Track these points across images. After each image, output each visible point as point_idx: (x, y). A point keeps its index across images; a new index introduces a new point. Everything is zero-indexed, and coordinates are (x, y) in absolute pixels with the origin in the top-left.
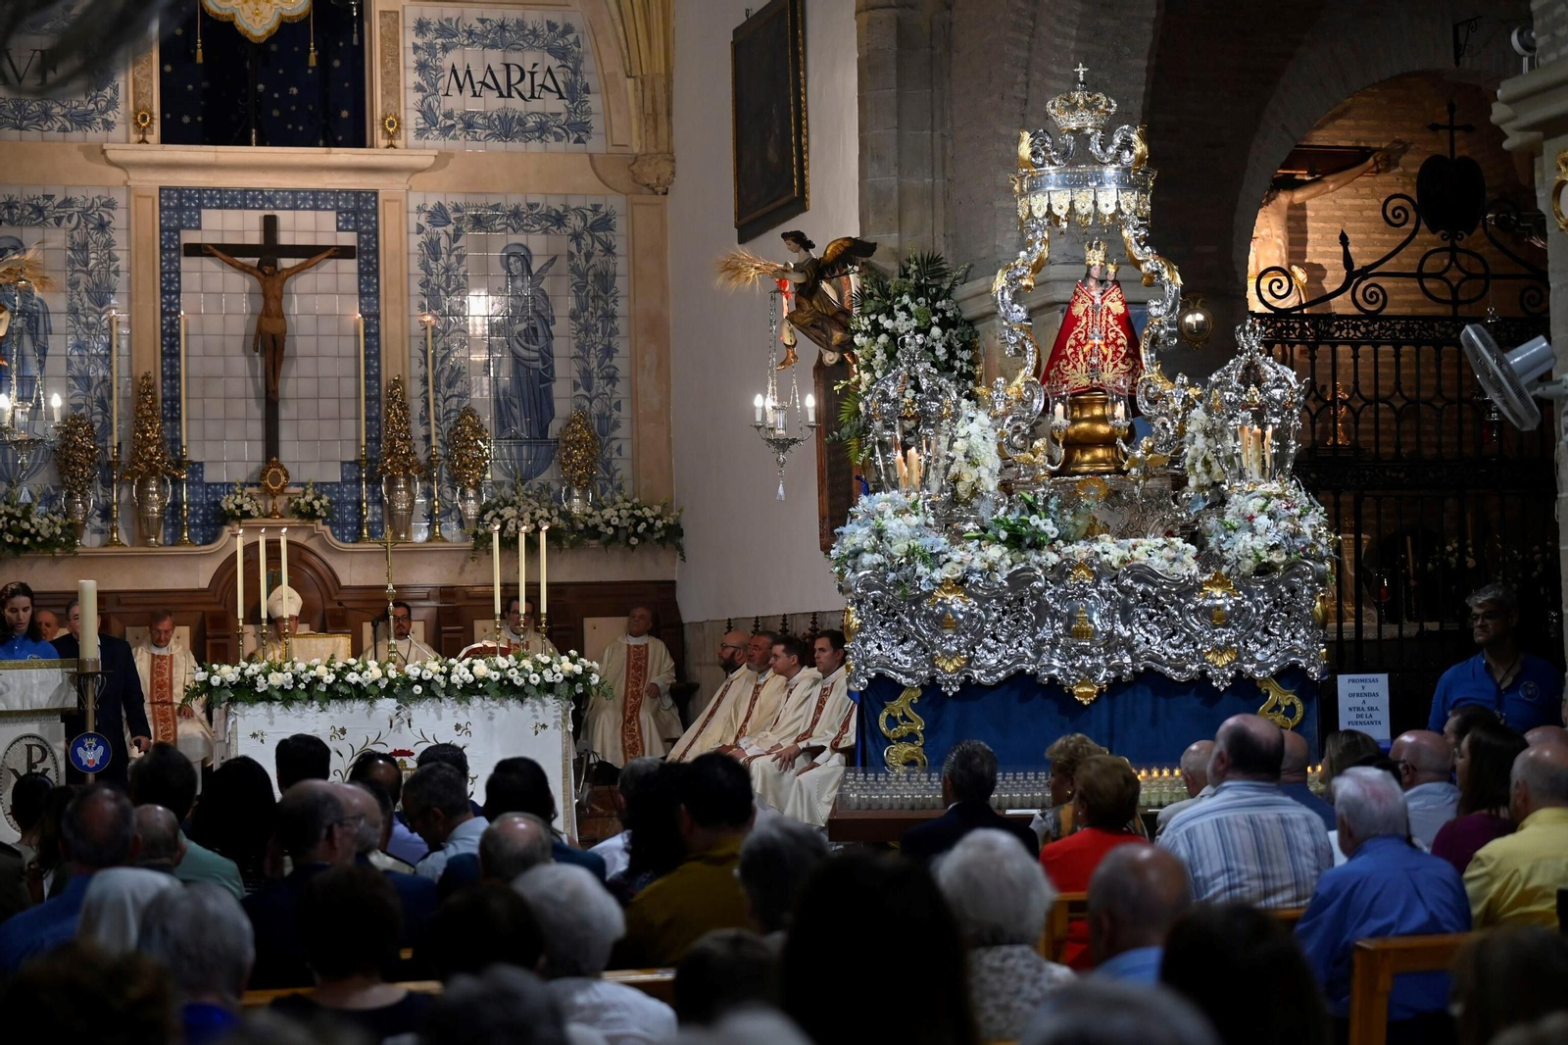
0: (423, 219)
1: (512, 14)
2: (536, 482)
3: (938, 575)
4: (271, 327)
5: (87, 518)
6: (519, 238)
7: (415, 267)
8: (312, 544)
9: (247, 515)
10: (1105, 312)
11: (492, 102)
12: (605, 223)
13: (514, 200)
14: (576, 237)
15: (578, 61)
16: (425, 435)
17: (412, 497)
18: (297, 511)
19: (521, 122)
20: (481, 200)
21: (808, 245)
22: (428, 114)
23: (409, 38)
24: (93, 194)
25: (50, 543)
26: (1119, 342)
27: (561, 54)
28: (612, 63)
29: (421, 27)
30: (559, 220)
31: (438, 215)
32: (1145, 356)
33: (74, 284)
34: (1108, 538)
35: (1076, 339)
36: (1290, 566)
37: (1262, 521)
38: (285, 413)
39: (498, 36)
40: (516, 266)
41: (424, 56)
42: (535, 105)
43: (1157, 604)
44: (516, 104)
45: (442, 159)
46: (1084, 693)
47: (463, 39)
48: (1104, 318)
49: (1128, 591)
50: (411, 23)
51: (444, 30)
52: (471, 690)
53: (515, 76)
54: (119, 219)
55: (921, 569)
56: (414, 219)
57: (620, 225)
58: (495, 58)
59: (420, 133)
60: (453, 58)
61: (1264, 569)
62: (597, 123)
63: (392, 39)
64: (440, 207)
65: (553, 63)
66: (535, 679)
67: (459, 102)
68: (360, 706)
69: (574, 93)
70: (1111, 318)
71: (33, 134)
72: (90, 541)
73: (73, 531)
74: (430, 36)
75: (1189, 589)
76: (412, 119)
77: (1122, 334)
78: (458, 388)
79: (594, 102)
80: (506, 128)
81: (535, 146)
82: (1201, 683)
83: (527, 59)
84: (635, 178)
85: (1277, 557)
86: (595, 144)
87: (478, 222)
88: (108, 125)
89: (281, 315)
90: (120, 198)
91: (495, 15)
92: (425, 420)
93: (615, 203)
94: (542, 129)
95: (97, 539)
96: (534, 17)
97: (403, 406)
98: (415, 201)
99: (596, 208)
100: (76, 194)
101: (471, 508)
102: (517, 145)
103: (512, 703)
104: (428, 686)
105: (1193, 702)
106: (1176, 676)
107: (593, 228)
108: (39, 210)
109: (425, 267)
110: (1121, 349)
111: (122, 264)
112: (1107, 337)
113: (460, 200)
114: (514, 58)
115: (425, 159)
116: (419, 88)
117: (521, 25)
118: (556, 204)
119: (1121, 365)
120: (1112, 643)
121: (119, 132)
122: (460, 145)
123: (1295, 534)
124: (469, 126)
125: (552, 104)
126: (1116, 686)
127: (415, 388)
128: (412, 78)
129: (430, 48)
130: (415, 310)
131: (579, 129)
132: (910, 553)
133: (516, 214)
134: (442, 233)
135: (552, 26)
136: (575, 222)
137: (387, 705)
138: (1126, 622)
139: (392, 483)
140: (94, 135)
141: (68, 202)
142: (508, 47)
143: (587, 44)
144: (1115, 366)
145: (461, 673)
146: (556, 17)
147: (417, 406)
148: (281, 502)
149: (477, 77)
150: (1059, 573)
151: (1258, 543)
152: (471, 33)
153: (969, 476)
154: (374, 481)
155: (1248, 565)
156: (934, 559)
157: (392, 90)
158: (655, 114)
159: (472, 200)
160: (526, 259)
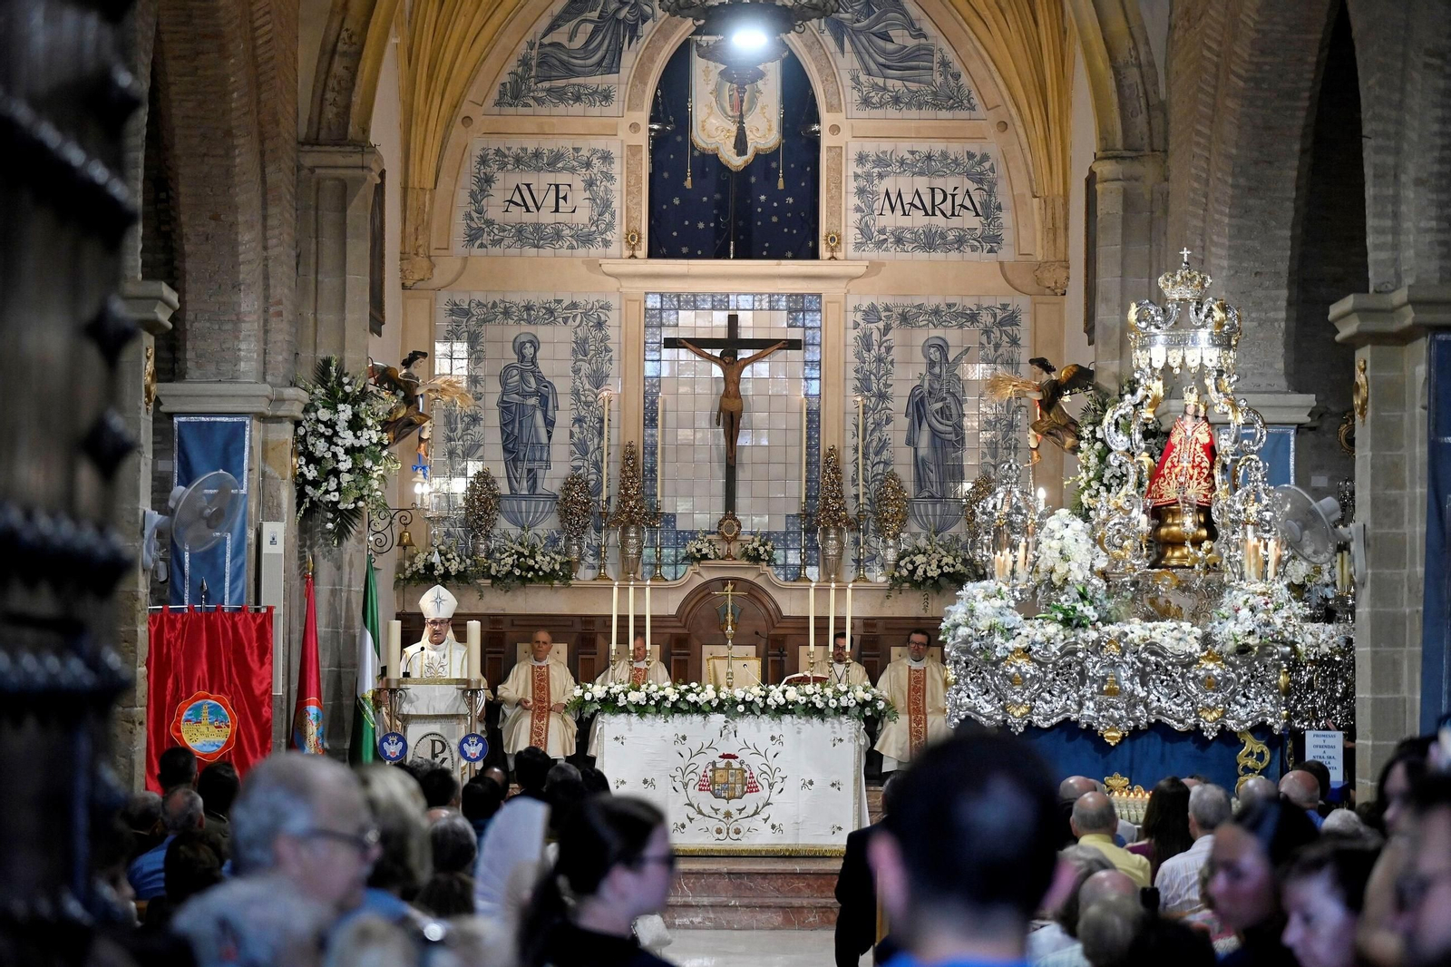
0: (859, 317)
1: (938, 147)
2: (947, 535)
3: (1011, 645)
4: (732, 405)
5: (582, 557)
6: (939, 332)
7: (851, 357)
8: (760, 581)
9: (705, 557)
10: (1194, 442)
11: (918, 220)
12: (1012, 320)
13: (933, 301)
14: (987, 332)
15: (993, 184)
16: (855, 494)
17: (841, 543)
18: (746, 555)
19: (943, 236)
20: (908, 301)
21: (1048, 369)
22: (865, 231)
23: (851, 168)
24: (593, 299)
25: (550, 576)
26: (1203, 465)
27: (979, 179)
28: (1022, 187)
29: (861, 159)
30: (973, 318)
31: (871, 313)
32: (1218, 477)
33: (576, 371)
34: (1137, 620)
35: (1172, 463)
36: (1262, 647)
37: (1245, 613)
38: (742, 475)
39: (927, 165)
40: (935, 355)
41: (862, 183)
42: (955, 222)
43: (1166, 672)
44: (939, 221)
45: (874, 268)
46: (1112, 737)
47: (896, 168)
48: (1193, 446)
49: (1146, 663)
50: (853, 155)
51: (881, 161)
52: (782, 710)
53: (939, 198)
54: (613, 318)
55: (998, 640)
56: (851, 317)
57: (1025, 320)
58: (922, 183)
59: (858, 246)
60: (888, 184)
61: (1243, 650)
62: (1007, 236)
63: (837, 170)
64: (873, 308)
65: (972, 186)
66: (833, 703)
67: (891, 220)
68: (697, 718)
69: (988, 211)
70: (1198, 446)
71: (548, 251)
72: (584, 575)
73: (570, 567)
74: (869, 166)
75: (1189, 662)
76: (851, 235)
77: (1206, 459)
78: (885, 455)
79: (1006, 218)
80: (930, 241)
81: (954, 255)
82: (1196, 733)
83: (949, 184)
84: (1038, 281)
85: (1251, 641)
86: (1006, 254)
87: (904, 318)
88: (606, 243)
89: (738, 396)
90: (614, 302)
91: (923, 147)
92: (854, 482)
93: (1021, 302)
94: (960, 241)
95: (590, 574)
96: (956, 149)
97: (836, 470)
98: (853, 301)
99: (1004, 307)
100: (580, 299)
101: (891, 555)
102: (938, 255)
103: (816, 721)
104: (749, 706)
105: (1190, 747)
106: (1177, 726)
107: (1001, 324)
108: (551, 312)
109: (858, 355)
110: (1204, 470)
111: (614, 354)
112: (1194, 461)
113: (890, 301)
114: (938, 183)
115: (859, 268)
116: (858, 209)
117: (944, 155)
118: (970, 304)
119: (1203, 483)
120: (1132, 701)
121: (614, 249)
122: (891, 255)
123: (1267, 624)
124: (899, 241)
125: (969, 220)
126: (1135, 733)
127: (848, 456)
128: (853, 201)
129: (868, 176)
130: (850, 392)
131: (992, 241)
132: (992, 629)
133: (936, 312)
134: (875, 328)
135: (971, 156)
136: (986, 319)
137: (718, 719)
138: (1143, 684)
139: (826, 531)
140: (595, 251)
141: (574, 305)
142: (932, 173)
143: (1001, 169)
144: (1199, 483)
145: (776, 695)
146: (975, 148)
147: (849, 470)
148: (735, 548)
149: (907, 199)
150: (1097, 647)
151: (1238, 630)
152: (902, 162)
153: (1061, 569)
154: (810, 531)
155: (1231, 646)
156: (1009, 633)
157: (835, 212)
158: (1054, 229)
159: (899, 301)
160: (943, 348)
